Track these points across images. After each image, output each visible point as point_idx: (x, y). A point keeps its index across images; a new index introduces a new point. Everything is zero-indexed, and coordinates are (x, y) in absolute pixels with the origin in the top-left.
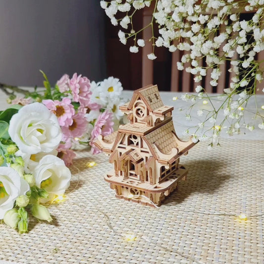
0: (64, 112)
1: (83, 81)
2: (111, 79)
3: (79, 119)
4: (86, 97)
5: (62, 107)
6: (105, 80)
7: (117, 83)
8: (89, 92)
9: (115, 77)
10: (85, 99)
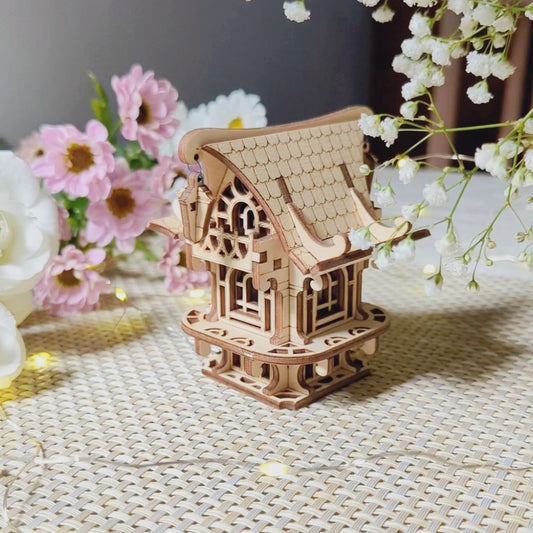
0: (92, 163)
1: (155, 89)
2: (238, 95)
3: (139, 188)
4: (161, 130)
5: (88, 149)
6: (221, 99)
7: (254, 107)
8: (169, 121)
9: (248, 92)
10: (154, 136)
